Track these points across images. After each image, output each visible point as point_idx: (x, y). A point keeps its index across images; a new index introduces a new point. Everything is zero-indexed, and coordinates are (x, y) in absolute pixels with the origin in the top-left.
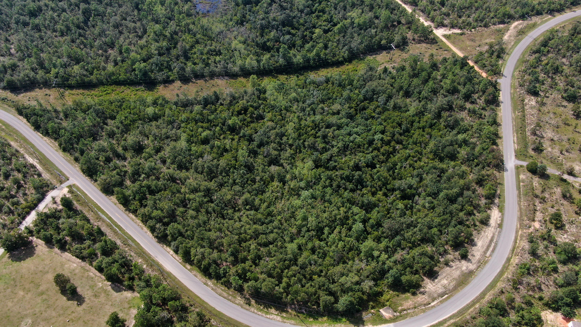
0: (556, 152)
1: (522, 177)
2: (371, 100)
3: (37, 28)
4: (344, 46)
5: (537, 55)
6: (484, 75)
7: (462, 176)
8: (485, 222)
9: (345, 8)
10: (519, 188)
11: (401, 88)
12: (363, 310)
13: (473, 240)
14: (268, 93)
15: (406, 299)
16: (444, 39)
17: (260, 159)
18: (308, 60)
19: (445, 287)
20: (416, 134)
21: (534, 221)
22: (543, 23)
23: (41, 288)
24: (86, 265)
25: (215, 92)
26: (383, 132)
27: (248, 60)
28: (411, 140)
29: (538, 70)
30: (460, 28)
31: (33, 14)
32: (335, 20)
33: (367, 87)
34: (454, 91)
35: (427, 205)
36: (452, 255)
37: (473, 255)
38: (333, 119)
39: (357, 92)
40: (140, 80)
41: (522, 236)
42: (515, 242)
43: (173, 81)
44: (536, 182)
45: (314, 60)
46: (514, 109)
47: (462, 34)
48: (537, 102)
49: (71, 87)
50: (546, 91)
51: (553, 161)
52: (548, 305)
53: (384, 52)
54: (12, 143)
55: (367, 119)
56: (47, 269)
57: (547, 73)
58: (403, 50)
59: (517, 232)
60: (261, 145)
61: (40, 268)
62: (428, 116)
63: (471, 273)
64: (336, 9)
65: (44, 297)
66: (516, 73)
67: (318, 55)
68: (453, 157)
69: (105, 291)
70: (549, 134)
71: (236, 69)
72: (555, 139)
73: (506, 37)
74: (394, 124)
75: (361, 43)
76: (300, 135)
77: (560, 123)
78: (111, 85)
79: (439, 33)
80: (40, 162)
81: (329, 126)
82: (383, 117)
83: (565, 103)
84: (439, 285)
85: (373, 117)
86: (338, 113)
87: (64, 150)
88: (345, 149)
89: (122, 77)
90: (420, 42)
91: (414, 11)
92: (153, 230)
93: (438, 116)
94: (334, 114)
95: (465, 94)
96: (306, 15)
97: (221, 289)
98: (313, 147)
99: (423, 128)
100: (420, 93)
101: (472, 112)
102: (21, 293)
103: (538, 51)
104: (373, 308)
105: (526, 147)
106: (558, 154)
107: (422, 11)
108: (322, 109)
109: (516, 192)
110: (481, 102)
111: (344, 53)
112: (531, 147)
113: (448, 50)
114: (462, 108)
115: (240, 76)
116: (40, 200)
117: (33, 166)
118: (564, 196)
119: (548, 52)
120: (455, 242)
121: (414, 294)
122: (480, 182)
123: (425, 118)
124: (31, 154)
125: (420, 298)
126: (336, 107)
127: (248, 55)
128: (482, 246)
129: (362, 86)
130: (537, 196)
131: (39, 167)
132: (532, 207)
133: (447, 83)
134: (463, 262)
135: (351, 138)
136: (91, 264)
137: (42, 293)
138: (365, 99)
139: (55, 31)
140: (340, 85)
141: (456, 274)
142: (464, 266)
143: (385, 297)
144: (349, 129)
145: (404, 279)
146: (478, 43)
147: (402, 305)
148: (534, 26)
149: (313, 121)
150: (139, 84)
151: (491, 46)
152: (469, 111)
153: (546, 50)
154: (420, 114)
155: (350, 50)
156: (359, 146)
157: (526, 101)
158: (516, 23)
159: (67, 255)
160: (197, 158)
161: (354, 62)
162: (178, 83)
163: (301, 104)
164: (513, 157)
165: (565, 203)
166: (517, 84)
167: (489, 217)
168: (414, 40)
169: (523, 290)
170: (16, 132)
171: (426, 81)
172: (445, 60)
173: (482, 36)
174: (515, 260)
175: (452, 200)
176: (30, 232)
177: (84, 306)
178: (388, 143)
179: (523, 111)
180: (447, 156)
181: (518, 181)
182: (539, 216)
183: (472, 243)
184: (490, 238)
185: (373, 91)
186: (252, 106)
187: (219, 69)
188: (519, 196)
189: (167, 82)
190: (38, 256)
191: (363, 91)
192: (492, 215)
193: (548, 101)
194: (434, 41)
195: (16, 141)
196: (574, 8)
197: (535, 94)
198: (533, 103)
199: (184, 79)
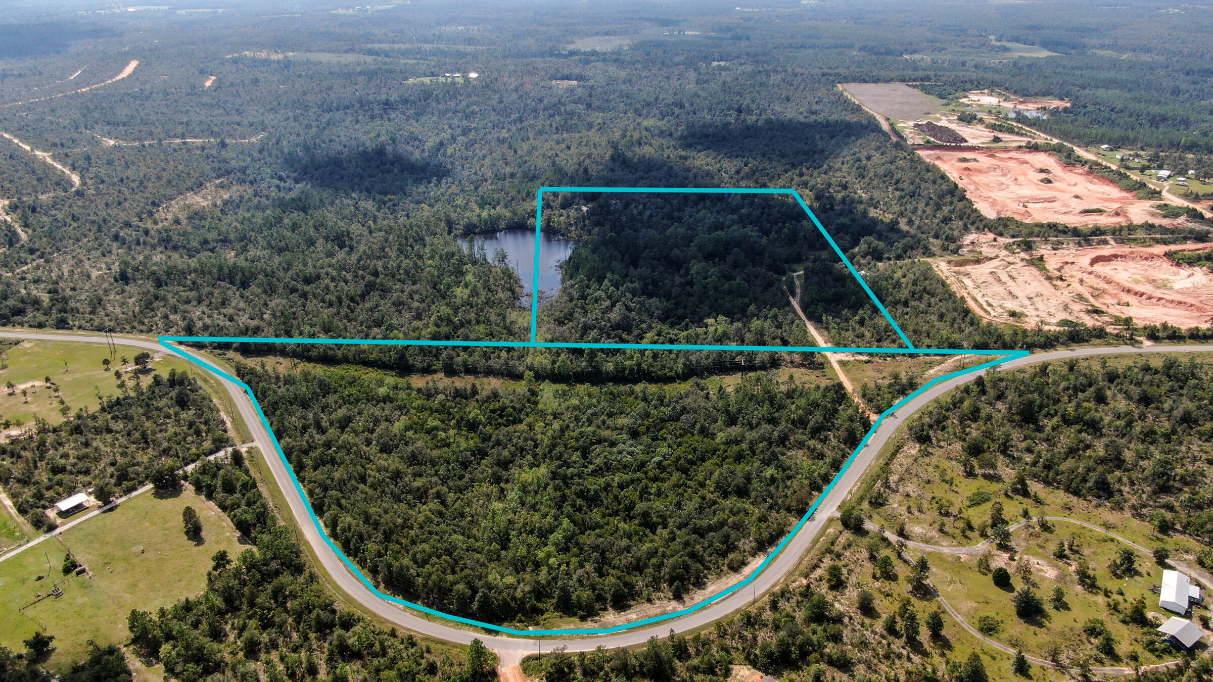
0: (902, 509)
1: (830, 530)
3: (304, 296)
4: (682, 358)
8: (737, 568)
13: (704, 584)
14: (542, 397)
15: (569, 623)
16: (837, 366)
19: (629, 621)
24: (224, 516)
25: (474, 386)
30: (871, 354)
31: (308, 281)
36: (664, 593)
37: (692, 598)
42: (764, 595)
43: (435, 372)
44: (844, 538)
47: (867, 362)
48: (920, 451)
49: (309, 359)
50: (943, 440)
54: (214, 400)
55: (655, 440)
59: (774, 586)
62: (741, 446)
63: (674, 616)
65: (166, 532)
68: (741, 492)
70: (908, 488)
72: (914, 495)
73: (932, 371)
77: (936, 478)
78: (357, 364)
79: (835, 357)
80: (233, 420)
83: (962, 457)
84: (622, 619)
87: (265, 414)
90: (799, 366)
92: (311, 493)
97: (355, 567)
102: (147, 524)
103: (966, 390)
105: (863, 498)
106: (904, 511)
108: (603, 421)
112: (869, 499)
113: (833, 378)
116: (212, 452)
117: (223, 422)
119: (981, 392)
123: (736, 448)
124: (227, 413)
125: (588, 625)
128: (713, 592)
131: (229, 425)
132: (816, 563)
134: (673, 602)
135: (620, 457)
136: (229, 514)
137: (165, 529)
139: (323, 301)
141: (654, 612)
142: (672, 606)
144: (623, 447)
147: (558, 627)
150: (391, 368)
151: (895, 378)
155: (689, 364)
157: (905, 448)
159: (211, 504)
162: (439, 375)
163: (576, 414)
164: (834, 508)
165: (867, 564)
166: (906, 428)
167: (746, 564)
168: (792, 363)
172: (818, 388)
173: (898, 366)
176: (185, 478)
177: (201, 547)
178: (666, 468)
179: (892, 459)
181: (820, 535)
182: (818, 573)
183: (701, 586)
184: (730, 585)
186: (513, 407)
187: (499, 365)
188: (810, 549)
189: (427, 371)
190: (181, 498)
192: (753, 562)
193: (938, 451)
194: (820, 366)
195: (220, 398)
196: (1074, 346)
197: (926, 440)
198: (914, 452)
199: (450, 371)
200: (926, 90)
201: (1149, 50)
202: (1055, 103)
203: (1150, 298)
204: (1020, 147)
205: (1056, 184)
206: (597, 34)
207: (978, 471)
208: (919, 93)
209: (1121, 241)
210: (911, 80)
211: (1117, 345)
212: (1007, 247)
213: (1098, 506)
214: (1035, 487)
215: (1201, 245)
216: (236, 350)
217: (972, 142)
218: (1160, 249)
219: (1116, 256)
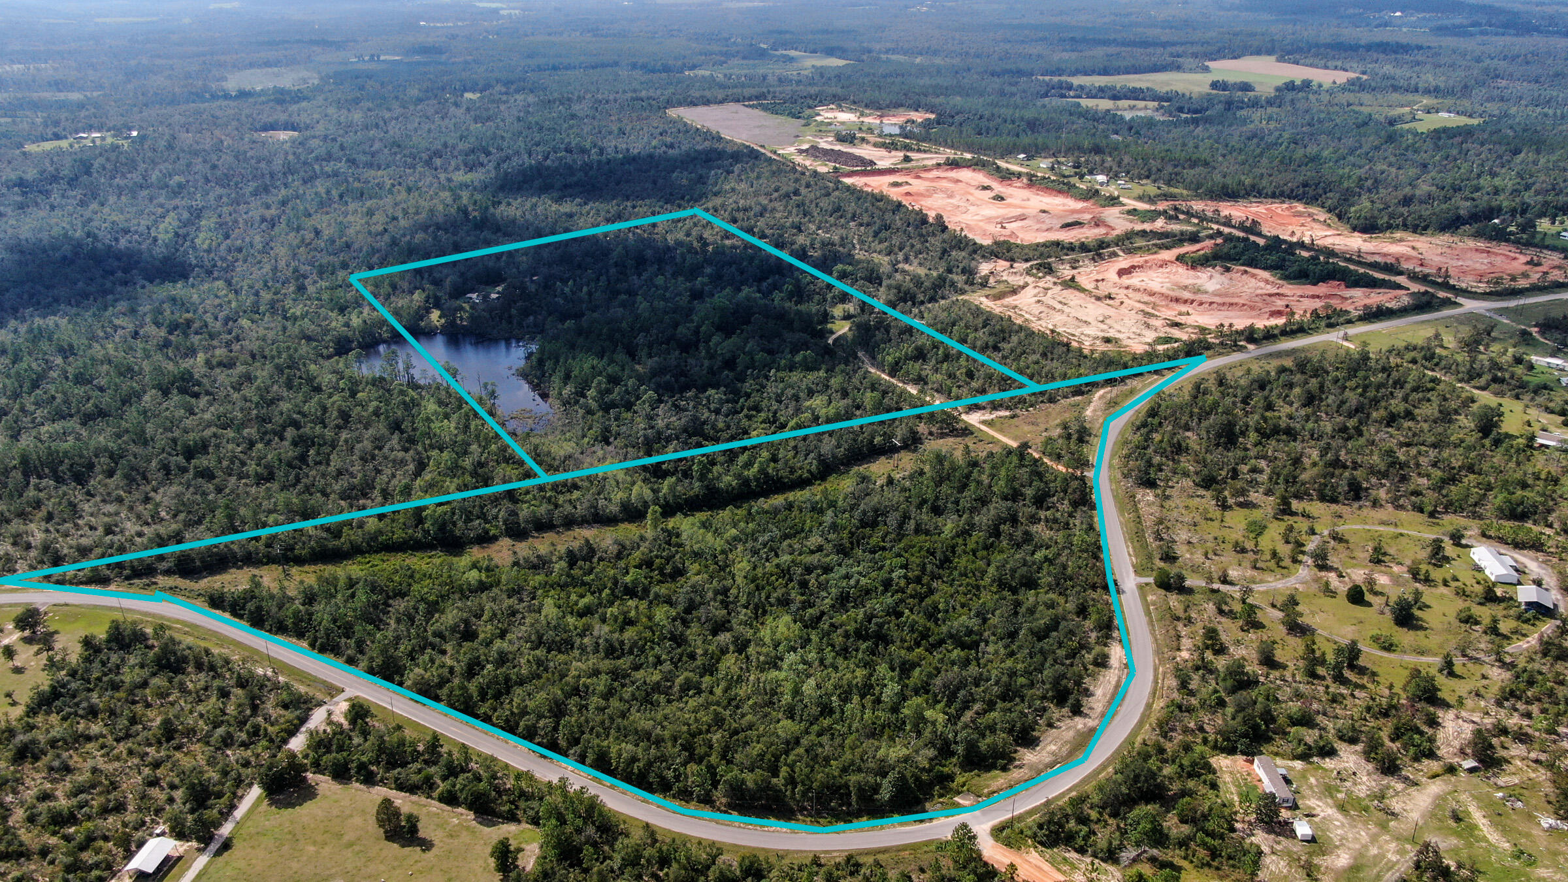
0: (1199, 557)
1: (1150, 598)
2: (874, 524)
4: (807, 455)
5: (1145, 430)
6: (1061, 468)
7: (1051, 605)
8: (1102, 662)
9: (796, 398)
10: (1148, 613)
11: (925, 501)
12: (926, 800)
13: (1087, 690)
14: (684, 536)
15: (995, 777)
16: (983, 428)
17: (695, 628)
18: (746, 482)
19: (1053, 753)
20: (962, 562)
21: (1179, 649)
22: (1144, 387)
23: (346, 838)
24: (421, 799)
25: (587, 541)
26: (905, 566)
27: (636, 489)
28: (956, 573)
29: (1150, 451)
30: (1008, 408)
32: (782, 419)
33: (862, 507)
34: (1014, 495)
35: (1002, 651)
36: (1055, 712)
37: (1091, 708)
38: (814, 559)
39: (847, 515)
40: (434, 538)
41: (1164, 673)
42: (1156, 682)
43: (494, 539)
44: (1175, 601)
45: (757, 480)
46: (1121, 509)
47: (1013, 417)
48: (1156, 496)
49: (300, 561)
50: (1167, 480)
51: (1195, 569)
52: (1218, 749)
53: (883, 458)
54: (216, 650)
55: (874, 552)
56: (348, 812)
57: (1163, 454)
58: (915, 451)
59: (1156, 670)
60: (691, 607)
61: (335, 812)
62: (977, 536)
63: (1092, 731)
64: (780, 402)
65: (357, 848)
66: (1116, 461)
67: (762, 471)
68: (1031, 583)
69: (468, 828)
70: (1182, 535)
71: (614, 508)
72: (1194, 540)
73: (1088, 413)
74: (923, 553)
75: (839, 446)
76: (758, 588)
77: (1198, 519)
78: (377, 552)
79: (973, 419)
80: (280, 672)
81: (809, 570)
82: (902, 545)
83: (1201, 492)
84: (1044, 753)
85: (884, 549)
86: (820, 549)
87: (322, 651)
88: (843, 601)
89: (399, 535)
90: (942, 436)
91: (921, 391)
93: (996, 533)
94: (812, 552)
95: (1034, 497)
96: (727, 416)
98: (785, 602)
99: (974, 552)
100: (957, 503)
101: (1052, 522)
102: (312, 848)
103: (1144, 425)
104: (941, 796)
105: (1150, 557)
106: (1202, 559)
107: (937, 391)
108: (790, 546)
109: (1144, 619)
110: (1065, 506)
111: (811, 464)
112: (1157, 556)
113: (994, 441)
114: (1034, 520)
115: (622, 521)
116: (302, 720)
117: (266, 677)
118: (1221, 612)
119: (1160, 424)
120: (1058, 691)
121: (1004, 769)
122: (1082, 611)
123: (974, 539)
124: (257, 663)
125: (1015, 774)
126: (815, 540)
127: (633, 483)
128: (1104, 695)
129: (853, 508)
130: (1178, 619)
131: (279, 678)
132: (1172, 633)
133: (1000, 486)
134: (1077, 719)
135: (852, 582)
136: (429, 797)
137: (350, 845)
138: (863, 524)
140: (813, 509)
141: (1069, 735)
142: (1080, 723)
143: (960, 779)
144: (843, 571)
145: (983, 745)
146: (1043, 427)
147: (988, 786)
148: (1132, 392)
149: (778, 566)
150: (430, 546)
151: (1065, 427)
152: (1047, 520)
153: (1156, 421)
154: (965, 533)
155: (821, 460)
156: (868, 592)
157: (1139, 496)
158: (1102, 392)
159: (381, 789)
160: (582, 635)
161: (831, 479)
162: (506, 542)
163: (749, 545)
164: (1132, 575)
165: (1223, 620)
166: (1119, 476)
167: (1106, 657)
168: (931, 433)
169: (1178, 737)
170: (215, 634)
171: (963, 487)
172: (991, 455)
173: (1048, 415)
174: (1159, 704)
175: (1041, 635)
177: (434, 851)
178: (918, 580)
179: (1137, 510)
180: (1022, 585)
181: (1146, 605)
182: (1186, 643)
183: (1087, 693)
184: (1113, 683)
185: (876, 510)
186: (659, 557)
187: (581, 510)
188: (1151, 623)
189: (485, 539)
190: (325, 797)
191: (857, 514)
192: (1112, 652)
193: (1173, 492)
194: (967, 431)
195: (221, 646)
197: (1151, 484)
198: (1151, 498)
199: (517, 533)
200: (773, 110)
201: (936, 53)
202: (919, 117)
203: (1201, 304)
204: (939, 165)
205: (1009, 201)
206: (252, 65)
207: (1231, 501)
208: (762, 113)
209: (1130, 252)
210: (745, 99)
211: (1228, 354)
212: (1028, 272)
213: (1360, 508)
214: (1295, 505)
215: (1197, 246)
216: (168, 572)
217: (882, 164)
218: (1168, 255)
219: (1133, 267)
